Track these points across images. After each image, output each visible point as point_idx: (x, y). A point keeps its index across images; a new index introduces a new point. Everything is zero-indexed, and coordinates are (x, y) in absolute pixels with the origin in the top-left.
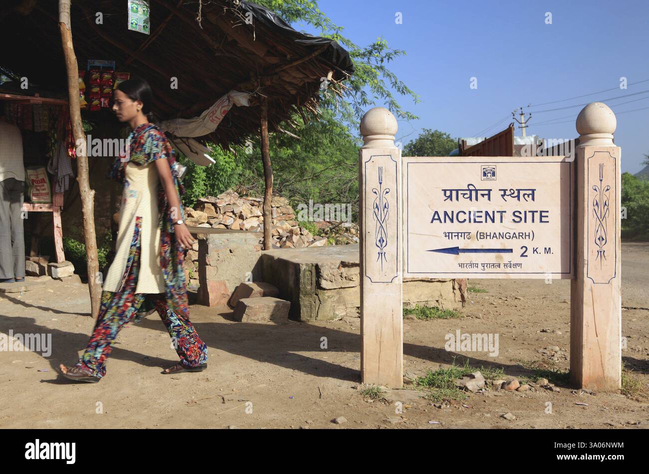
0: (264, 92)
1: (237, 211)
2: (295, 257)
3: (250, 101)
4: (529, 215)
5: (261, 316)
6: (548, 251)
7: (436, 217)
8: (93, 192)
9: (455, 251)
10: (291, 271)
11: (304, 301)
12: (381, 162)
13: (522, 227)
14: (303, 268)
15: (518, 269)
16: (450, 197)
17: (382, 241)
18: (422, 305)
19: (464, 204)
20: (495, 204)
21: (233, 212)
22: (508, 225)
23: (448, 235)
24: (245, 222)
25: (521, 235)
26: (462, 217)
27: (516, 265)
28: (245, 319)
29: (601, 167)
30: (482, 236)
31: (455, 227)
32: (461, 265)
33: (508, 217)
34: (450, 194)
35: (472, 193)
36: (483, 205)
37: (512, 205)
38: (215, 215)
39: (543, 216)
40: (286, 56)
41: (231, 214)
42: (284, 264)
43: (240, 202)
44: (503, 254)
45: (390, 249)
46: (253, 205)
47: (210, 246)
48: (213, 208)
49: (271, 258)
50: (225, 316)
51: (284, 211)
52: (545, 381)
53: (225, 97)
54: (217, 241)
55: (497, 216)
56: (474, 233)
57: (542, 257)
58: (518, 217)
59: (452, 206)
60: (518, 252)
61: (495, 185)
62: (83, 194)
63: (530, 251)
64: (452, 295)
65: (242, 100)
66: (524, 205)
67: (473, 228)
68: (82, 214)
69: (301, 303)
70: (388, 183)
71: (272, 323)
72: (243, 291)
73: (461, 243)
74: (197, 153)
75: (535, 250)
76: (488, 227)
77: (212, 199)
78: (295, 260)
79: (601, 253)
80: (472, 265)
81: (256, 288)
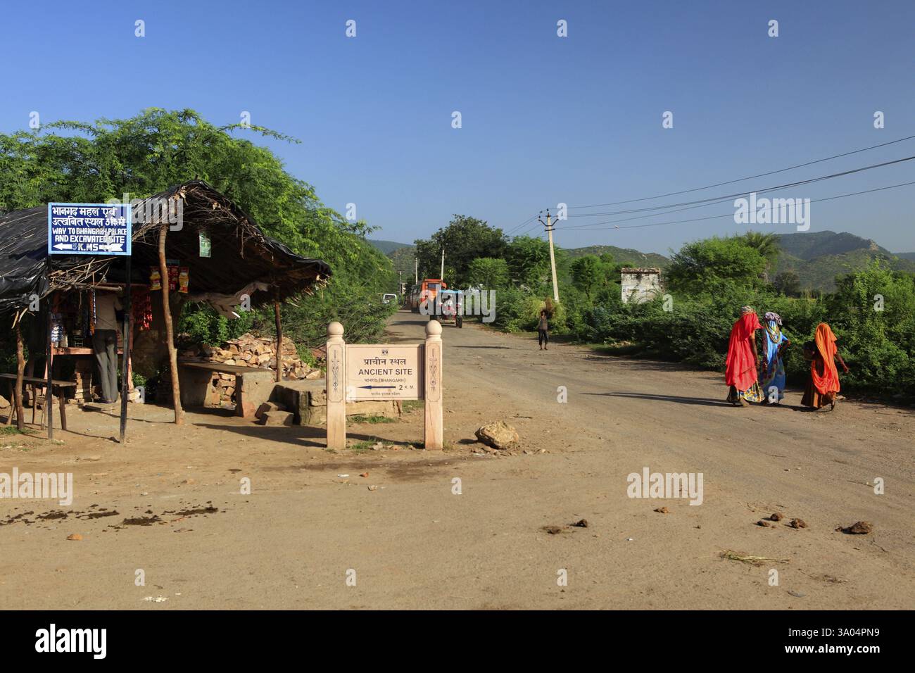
0: (278, 284)
1: (253, 349)
2: (296, 387)
3: (268, 288)
4: (403, 371)
5: (277, 421)
6: (412, 387)
7: (361, 372)
8: (176, 350)
9: (370, 387)
10: (294, 395)
11: (302, 413)
12: (335, 347)
13: (400, 377)
14: (301, 394)
15: (398, 395)
16: (368, 363)
17: (335, 383)
18: (373, 415)
19: (374, 366)
20: (388, 366)
21: (250, 350)
22: (393, 376)
23: (366, 380)
24: (259, 357)
25: (399, 380)
26: (373, 372)
27: (397, 394)
28: (267, 424)
29: (433, 350)
30: (382, 380)
31: (370, 376)
32: (372, 394)
33: (394, 372)
34: (367, 362)
35: (377, 361)
36: (382, 366)
37: (395, 366)
38: (238, 353)
39: (409, 371)
40: (291, 265)
41: (249, 352)
42: (290, 391)
43: (255, 342)
44: (391, 389)
45: (339, 387)
46: (265, 344)
47: (244, 380)
48: (236, 348)
49: (281, 388)
50: (255, 422)
51: (289, 347)
52: (411, 446)
53: (252, 284)
54: (248, 377)
55: (389, 371)
56: (378, 379)
57: (409, 390)
58: (398, 372)
59: (368, 367)
60: (398, 387)
61: (388, 357)
62: (170, 351)
63: (403, 388)
64: (392, 409)
65: (263, 287)
66: (401, 367)
67: (378, 377)
68: (170, 363)
69: (300, 414)
70: (339, 357)
71: (283, 426)
72: (264, 408)
73: (372, 384)
74: (227, 311)
75: (406, 387)
76: (384, 377)
77: (235, 341)
78: (296, 389)
79: (433, 388)
80: (377, 393)
81: (273, 405)
